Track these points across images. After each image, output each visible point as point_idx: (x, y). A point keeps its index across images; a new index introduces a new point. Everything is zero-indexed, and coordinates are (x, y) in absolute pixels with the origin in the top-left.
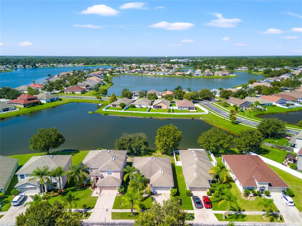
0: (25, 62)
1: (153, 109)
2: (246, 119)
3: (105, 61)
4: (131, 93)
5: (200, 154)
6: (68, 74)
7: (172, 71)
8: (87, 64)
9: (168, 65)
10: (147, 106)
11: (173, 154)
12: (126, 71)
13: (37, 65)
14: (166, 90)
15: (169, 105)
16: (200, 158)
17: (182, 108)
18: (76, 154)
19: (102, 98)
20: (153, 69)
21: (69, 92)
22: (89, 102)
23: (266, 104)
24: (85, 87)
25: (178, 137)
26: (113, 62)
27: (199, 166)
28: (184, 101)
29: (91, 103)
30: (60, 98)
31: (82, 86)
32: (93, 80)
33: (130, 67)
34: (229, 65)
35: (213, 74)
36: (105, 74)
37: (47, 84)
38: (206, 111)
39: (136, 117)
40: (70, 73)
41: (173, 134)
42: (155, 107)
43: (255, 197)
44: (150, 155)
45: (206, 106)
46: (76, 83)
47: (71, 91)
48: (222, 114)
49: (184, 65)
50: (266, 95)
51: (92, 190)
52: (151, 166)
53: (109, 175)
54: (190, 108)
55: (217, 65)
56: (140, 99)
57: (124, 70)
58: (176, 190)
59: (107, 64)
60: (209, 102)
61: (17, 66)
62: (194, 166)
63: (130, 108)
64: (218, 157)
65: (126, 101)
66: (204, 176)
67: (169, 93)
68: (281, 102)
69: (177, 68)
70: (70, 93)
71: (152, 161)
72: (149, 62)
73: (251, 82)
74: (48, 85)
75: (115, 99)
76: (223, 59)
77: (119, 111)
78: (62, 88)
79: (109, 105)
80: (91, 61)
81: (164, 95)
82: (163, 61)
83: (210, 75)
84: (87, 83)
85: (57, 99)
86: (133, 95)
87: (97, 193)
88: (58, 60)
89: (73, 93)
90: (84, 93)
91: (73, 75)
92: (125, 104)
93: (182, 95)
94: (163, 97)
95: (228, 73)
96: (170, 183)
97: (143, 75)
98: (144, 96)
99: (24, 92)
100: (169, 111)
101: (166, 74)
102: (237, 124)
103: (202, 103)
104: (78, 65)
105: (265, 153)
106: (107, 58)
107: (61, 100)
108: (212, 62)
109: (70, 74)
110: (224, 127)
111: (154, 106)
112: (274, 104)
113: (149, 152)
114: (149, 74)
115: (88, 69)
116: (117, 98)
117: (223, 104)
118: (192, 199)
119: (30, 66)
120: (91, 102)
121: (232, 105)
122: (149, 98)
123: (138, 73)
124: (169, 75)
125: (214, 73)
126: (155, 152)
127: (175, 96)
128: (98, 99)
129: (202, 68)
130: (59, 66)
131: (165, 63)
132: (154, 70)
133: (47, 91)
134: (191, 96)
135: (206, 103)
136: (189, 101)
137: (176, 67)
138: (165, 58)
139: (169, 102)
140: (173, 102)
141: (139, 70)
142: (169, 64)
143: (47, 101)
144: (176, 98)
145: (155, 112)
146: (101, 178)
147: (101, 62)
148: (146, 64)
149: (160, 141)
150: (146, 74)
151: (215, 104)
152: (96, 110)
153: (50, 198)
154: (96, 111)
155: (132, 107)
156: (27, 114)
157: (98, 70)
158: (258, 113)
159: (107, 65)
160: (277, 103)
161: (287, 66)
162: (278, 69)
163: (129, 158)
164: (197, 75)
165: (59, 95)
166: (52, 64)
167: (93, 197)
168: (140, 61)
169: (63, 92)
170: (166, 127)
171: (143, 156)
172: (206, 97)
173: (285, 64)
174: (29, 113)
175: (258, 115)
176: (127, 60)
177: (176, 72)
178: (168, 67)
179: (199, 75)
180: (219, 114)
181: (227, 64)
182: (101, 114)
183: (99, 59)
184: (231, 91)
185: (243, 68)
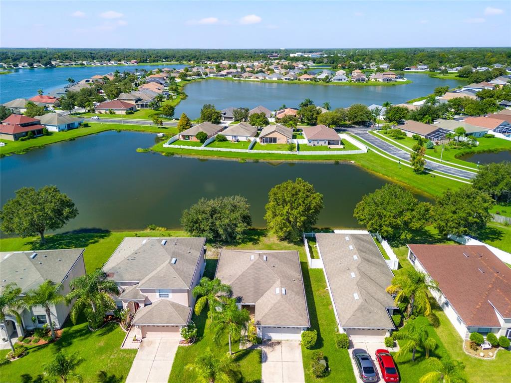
0: (33, 58)
1: (259, 145)
2: (442, 163)
3: (174, 57)
4: (218, 113)
5: (363, 242)
6: (106, 79)
7: (293, 73)
8: (143, 62)
9: (286, 63)
10: (249, 138)
11: (302, 241)
12: (211, 73)
13: (53, 63)
14: (285, 107)
15: (291, 136)
16: (364, 254)
17: (316, 143)
18: (101, 240)
19: (164, 121)
20: (259, 69)
21: (103, 112)
22: (140, 129)
23: (475, 133)
24: (133, 103)
25: (314, 207)
26: (188, 58)
27: (363, 274)
28: (320, 127)
29: (143, 133)
30: (85, 122)
31: (128, 100)
32: (150, 90)
33: (218, 67)
34: (394, 62)
35: (367, 79)
36: (172, 79)
37: (63, 95)
38: (363, 148)
39: (228, 159)
40: (108, 77)
41: (305, 200)
42: (265, 140)
43: (496, 351)
44: (255, 242)
45: (361, 138)
46: (118, 95)
47: (107, 110)
48: (393, 154)
49: (314, 62)
50: (472, 115)
51: (125, 331)
52: (257, 275)
53: (161, 298)
54: (331, 142)
55: (374, 63)
56: (235, 125)
57: (207, 71)
58: (313, 334)
59: (177, 61)
60: (366, 129)
61: (17, 65)
62: (353, 275)
63: (217, 143)
64: (397, 247)
65: (208, 128)
66: (378, 300)
67: (289, 112)
68: (503, 128)
69: (303, 68)
70: (106, 113)
71: (258, 263)
72: (252, 57)
73: (440, 92)
74: (67, 98)
75: (187, 125)
76: (382, 53)
77: (195, 148)
78: (90, 104)
79: (177, 137)
80: (150, 57)
81: (280, 116)
82: (277, 56)
83: (362, 80)
84: (138, 94)
85: (80, 124)
86: (221, 116)
87: (135, 340)
88: (92, 55)
89: (111, 113)
90: (133, 113)
91: (115, 81)
92: (206, 134)
93: (314, 116)
94: (278, 121)
95: (394, 76)
96: (300, 318)
97: (242, 80)
98: (242, 119)
99: (19, 111)
100: (291, 149)
101: (283, 78)
102: (426, 173)
103: (353, 132)
104: (126, 63)
105: (494, 238)
106: (178, 51)
107: (86, 126)
108: (364, 56)
109: (108, 79)
110: (400, 179)
111: (261, 138)
112: (491, 132)
113: (253, 236)
114: (252, 79)
115: (143, 70)
116: (192, 122)
117: (392, 134)
118: (351, 356)
119: (40, 64)
120: (144, 131)
121: (410, 135)
122: (252, 123)
123: (232, 76)
124: (288, 79)
125: (368, 77)
126: (265, 236)
127: (302, 119)
128: (157, 123)
129: (346, 67)
130: (92, 65)
131: (281, 58)
132: (262, 72)
133: (63, 109)
134: (333, 119)
135: (361, 132)
136: (328, 127)
137: (301, 66)
138: (280, 51)
139: (291, 130)
140: (298, 130)
141: (235, 71)
142: (287, 60)
143: (59, 128)
144: (302, 122)
145: (263, 150)
146: (146, 305)
147: (166, 58)
148: (247, 61)
149: (276, 215)
150: (246, 79)
151: (378, 134)
152: (151, 146)
153: (28, 353)
154: (151, 148)
155: (221, 141)
156: (20, 152)
157: (161, 71)
158: (462, 151)
159: (178, 63)
160: (495, 131)
161: (497, 64)
162: (481, 69)
163: (211, 251)
164: (339, 80)
165: (85, 116)
166: (80, 62)
167: (126, 351)
168: (235, 56)
169: (93, 111)
170: (290, 184)
171: (239, 244)
172: (360, 120)
173: (493, 59)
174: (23, 151)
175: (463, 155)
176: (213, 54)
177: (301, 74)
178: (286, 66)
179: (343, 80)
180: (388, 153)
181: (390, 60)
182: (160, 153)
183: (164, 54)
184: (406, 109)
185: (419, 67)
